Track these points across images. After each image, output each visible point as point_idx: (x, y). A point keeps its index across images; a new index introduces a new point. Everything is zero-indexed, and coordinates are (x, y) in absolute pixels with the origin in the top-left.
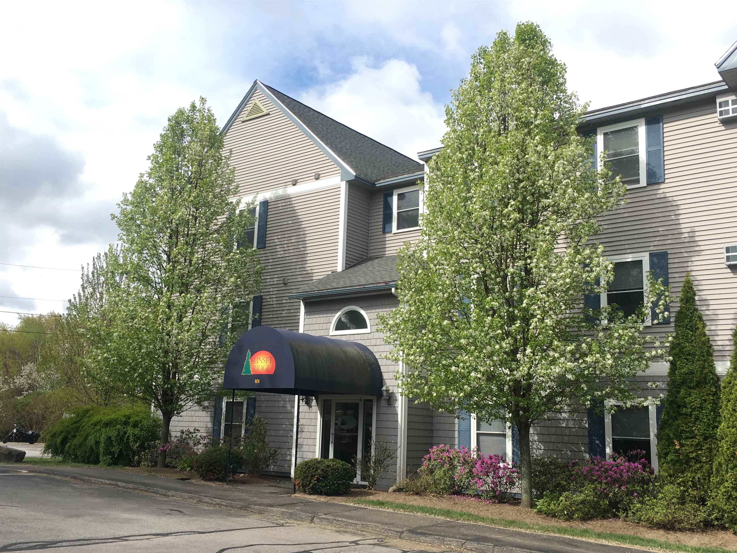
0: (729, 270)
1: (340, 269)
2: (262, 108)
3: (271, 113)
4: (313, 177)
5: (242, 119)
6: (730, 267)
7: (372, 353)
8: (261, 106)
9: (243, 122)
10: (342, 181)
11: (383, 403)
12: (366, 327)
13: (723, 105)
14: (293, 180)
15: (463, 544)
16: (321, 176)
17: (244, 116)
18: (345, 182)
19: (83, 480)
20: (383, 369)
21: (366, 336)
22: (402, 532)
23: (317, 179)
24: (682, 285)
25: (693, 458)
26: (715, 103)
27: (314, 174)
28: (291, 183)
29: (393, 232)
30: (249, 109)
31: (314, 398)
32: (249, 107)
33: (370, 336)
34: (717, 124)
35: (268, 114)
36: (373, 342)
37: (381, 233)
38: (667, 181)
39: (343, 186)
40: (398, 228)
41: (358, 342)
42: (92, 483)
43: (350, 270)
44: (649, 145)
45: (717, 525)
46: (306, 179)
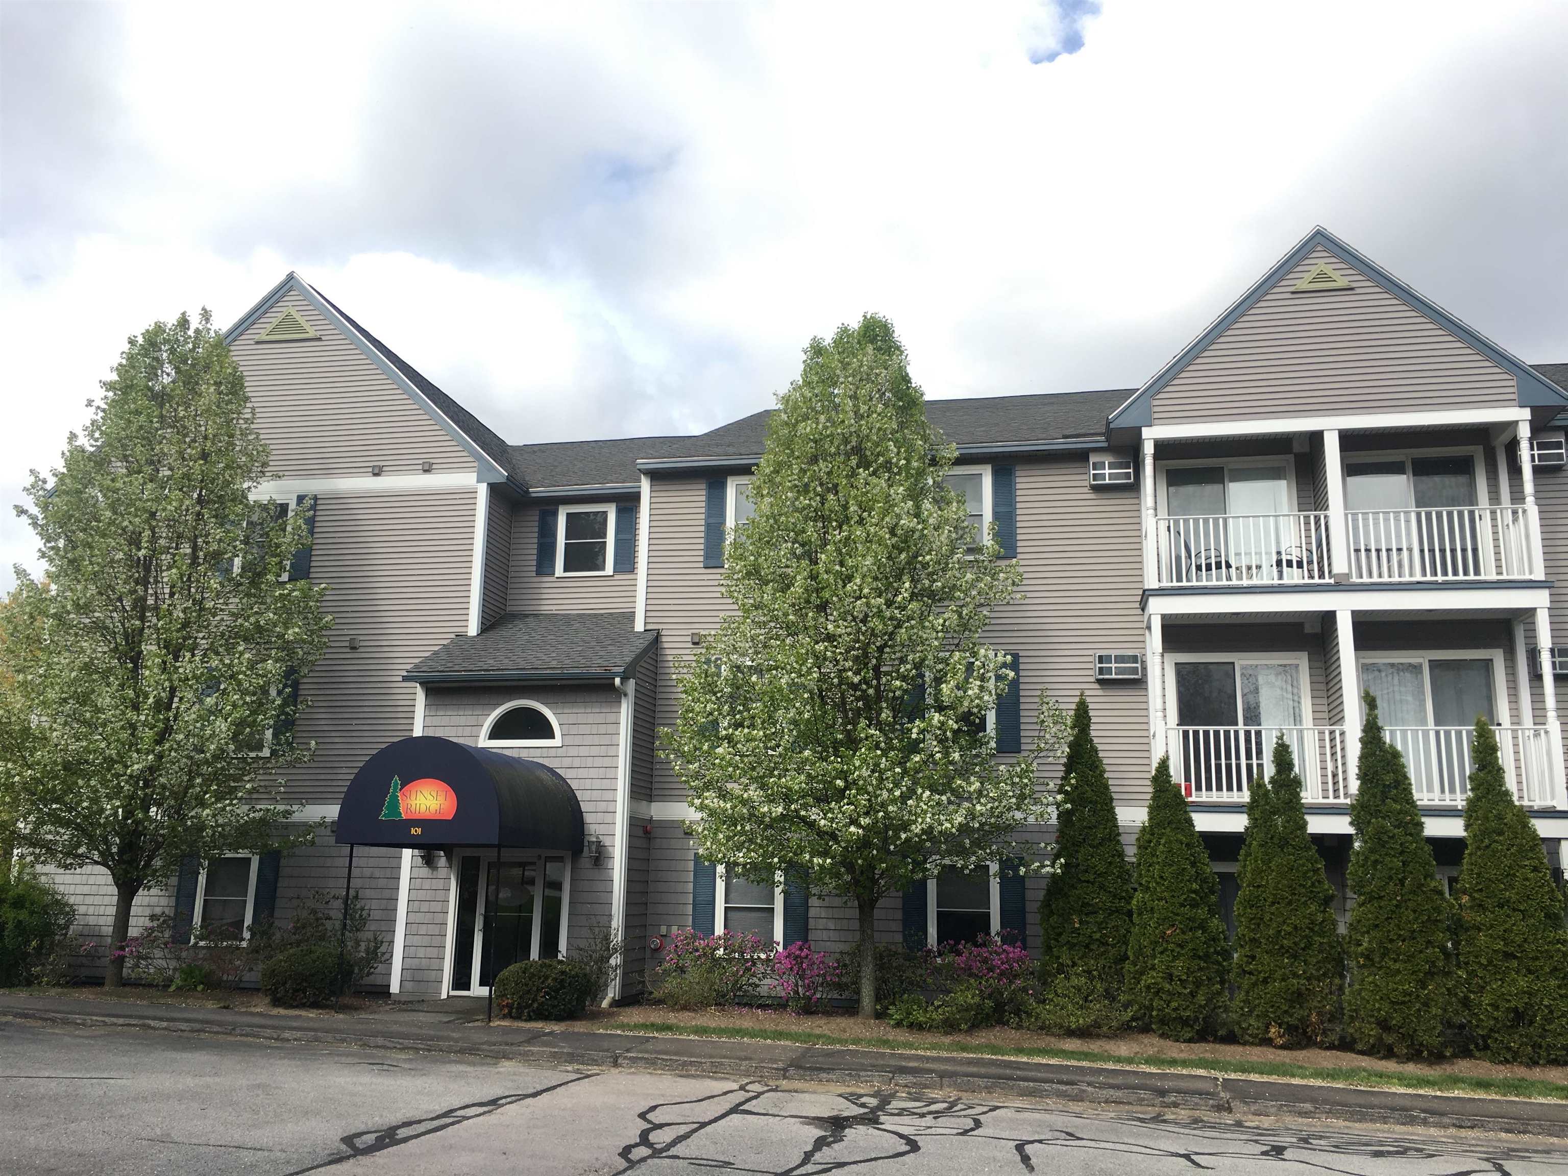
0: (1097, 686)
1: (473, 629)
2: (306, 326)
3: (323, 338)
4: (420, 467)
5: (257, 337)
6: (1099, 681)
7: (564, 780)
8: (302, 321)
9: (258, 343)
10: (478, 481)
11: (585, 861)
12: (552, 736)
13: (1098, 466)
14: (374, 466)
15: (891, 1080)
16: (434, 466)
17: (261, 331)
18: (486, 484)
19: (53, 1020)
20: (584, 807)
21: (553, 752)
22: (785, 1070)
23: (426, 471)
24: (1074, 706)
25: (1097, 940)
26: (1088, 460)
27: (421, 462)
28: (370, 469)
29: (557, 575)
30: (275, 321)
31: (442, 853)
32: (274, 318)
33: (560, 752)
34: (1086, 490)
35: (319, 339)
36: (567, 762)
37: (534, 574)
38: (1019, 556)
39: (483, 491)
40: (566, 570)
41: (535, 760)
42: (79, 1024)
43: (491, 634)
44: (996, 505)
45: (1135, 1027)
46: (399, 469)
